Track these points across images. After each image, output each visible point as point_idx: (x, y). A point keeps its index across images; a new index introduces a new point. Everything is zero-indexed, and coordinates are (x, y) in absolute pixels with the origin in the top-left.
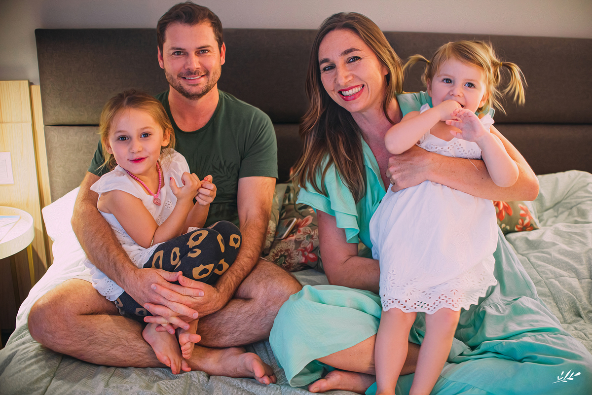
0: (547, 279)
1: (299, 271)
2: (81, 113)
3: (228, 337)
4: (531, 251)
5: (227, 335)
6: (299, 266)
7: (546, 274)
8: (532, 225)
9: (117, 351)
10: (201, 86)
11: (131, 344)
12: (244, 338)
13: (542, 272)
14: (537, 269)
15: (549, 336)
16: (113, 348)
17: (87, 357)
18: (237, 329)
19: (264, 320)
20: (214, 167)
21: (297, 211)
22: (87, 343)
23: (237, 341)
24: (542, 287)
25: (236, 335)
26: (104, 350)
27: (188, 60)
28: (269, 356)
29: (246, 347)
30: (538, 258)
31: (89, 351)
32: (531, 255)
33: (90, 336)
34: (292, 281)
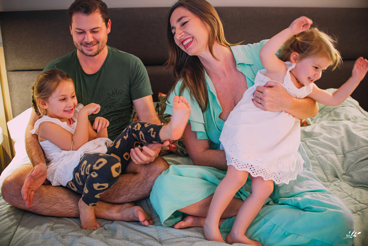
0: (317, 155)
1: (166, 155)
2: (29, 63)
3: (124, 197)
4: (307, 139)
5: (123, 196)
6: (166, 152)
7: (317, 152)
8: (307, 122)
9: (57, 207)
10: (94, 51)
11: (65, 202)
12: (134, 197)
13: (314, 151)
14: (311, 149)
15: (320, 195)
16: (54, 205)
17: (39, 211)
18: (129, 192)
19: (145, 185)
20: (109, 94)
21: (163, 119)
22: (38, 202)
23: (130, 199)
24: (314, 160)
25: (129, 195)
26: (48, 206)
27: (86, 36)
28: (149, 208)
29: (135, 203)
30: (311, 143)
31: (39, 207)
32: (307, 141)
33: (40, 198)
34: (162, 161)
